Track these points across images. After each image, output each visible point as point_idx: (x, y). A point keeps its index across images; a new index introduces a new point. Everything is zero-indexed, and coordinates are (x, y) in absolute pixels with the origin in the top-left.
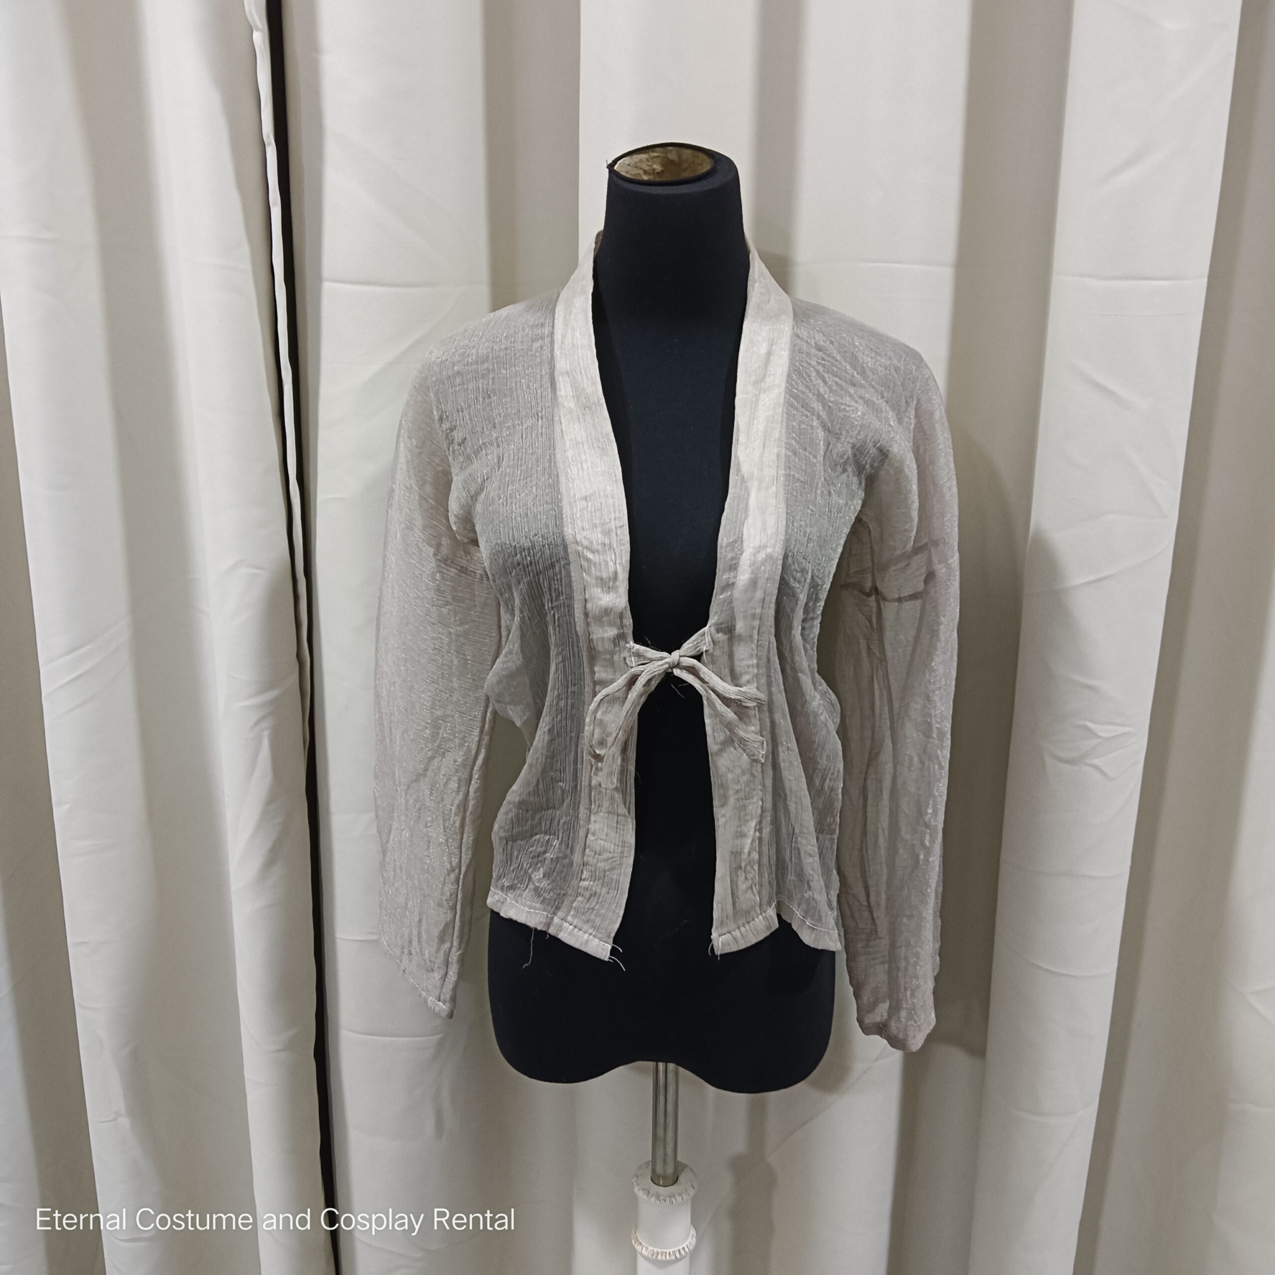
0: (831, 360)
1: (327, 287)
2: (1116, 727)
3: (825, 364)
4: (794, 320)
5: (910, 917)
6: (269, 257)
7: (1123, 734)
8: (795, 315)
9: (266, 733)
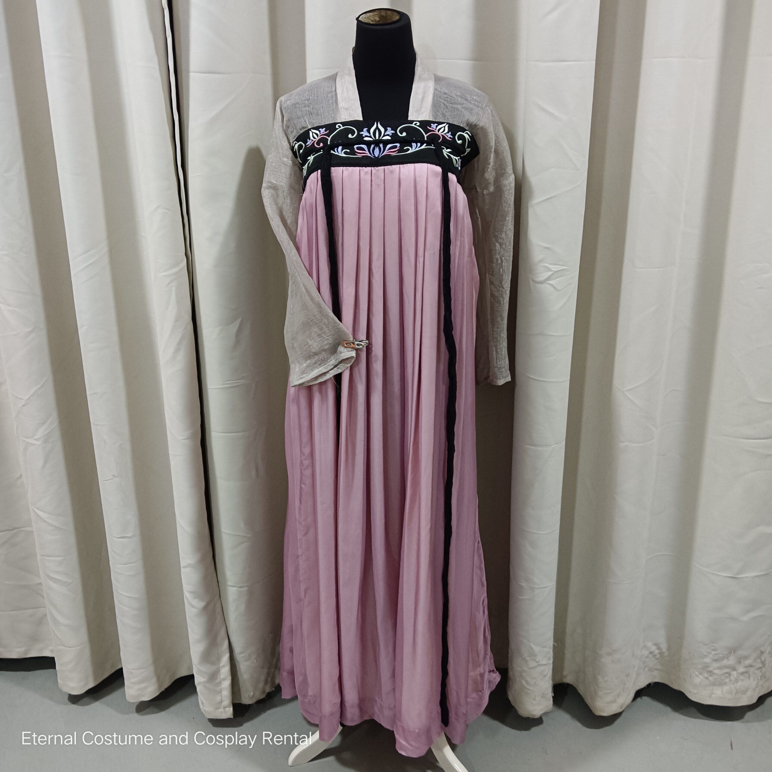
0: (450, 97)
1: (192, 75)
2: (559, 266)
3: (448, 100)
4: (435, 82)
5: (498, 328)
6: (167, 63)
7: (563, 270)
8: (435, 80)
9: (174, 288)
